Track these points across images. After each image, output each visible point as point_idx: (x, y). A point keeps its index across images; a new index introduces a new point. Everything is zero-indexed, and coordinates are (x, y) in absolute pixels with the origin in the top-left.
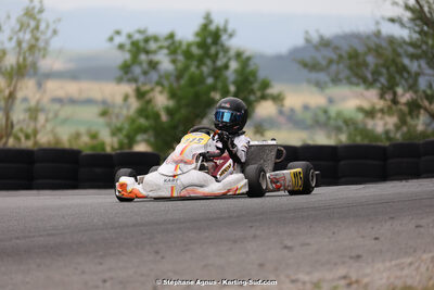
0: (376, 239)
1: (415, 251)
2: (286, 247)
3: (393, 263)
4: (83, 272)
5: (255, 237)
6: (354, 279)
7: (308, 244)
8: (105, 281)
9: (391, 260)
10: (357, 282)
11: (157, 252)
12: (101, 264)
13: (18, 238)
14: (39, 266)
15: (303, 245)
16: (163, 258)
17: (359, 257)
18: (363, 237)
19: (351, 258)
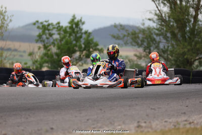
0: (187, 106)
2: (152, 109)
4: (76, 117)
5: (137, 105)
6: (191, 121)
7: (161, 108)
8: (88, 120)
9: (199, 115)
10: (193, 122)
11: (101, 110)
12: (81, 113)
13: (40, 103)
15: (158, 108)
16: (104, 111)
17: (184, 113)
18: (181, 106)
19: (182, 113)
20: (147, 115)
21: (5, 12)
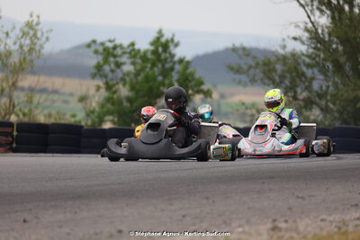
2: (298, 197)
4: (163, 210)
5: (271, 190)
7: (313, 196)
8: (184, 216)
11: (207, 198)
12: (172, 205)
14: (127, 205)
15: (309, 196)
16: (214, 202)
17: (356, 205)
18: (350, 192)
19: (352, 206)
20: (290, 209)
21: (38, 24)
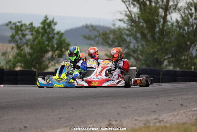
0: (157, 105)
1: (175, 110)
2: (122, 107)
3: (170, 114)
4: (49, 115)
5: (108, 103)
6: (161, 119)
8: (60, 118)
9: (169, 113)
10: (163, 120)
11: (73, 108)
12: (53, 112)
13: (13, 102)
14: (29, 112)
15: (129, 107)
16: (76, 110)
17: (154, 111)
18: (151, 104)
19: (152, 112)
20: (118, 114)
